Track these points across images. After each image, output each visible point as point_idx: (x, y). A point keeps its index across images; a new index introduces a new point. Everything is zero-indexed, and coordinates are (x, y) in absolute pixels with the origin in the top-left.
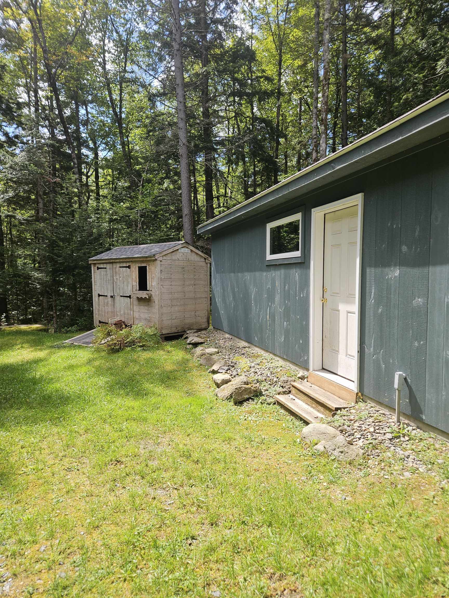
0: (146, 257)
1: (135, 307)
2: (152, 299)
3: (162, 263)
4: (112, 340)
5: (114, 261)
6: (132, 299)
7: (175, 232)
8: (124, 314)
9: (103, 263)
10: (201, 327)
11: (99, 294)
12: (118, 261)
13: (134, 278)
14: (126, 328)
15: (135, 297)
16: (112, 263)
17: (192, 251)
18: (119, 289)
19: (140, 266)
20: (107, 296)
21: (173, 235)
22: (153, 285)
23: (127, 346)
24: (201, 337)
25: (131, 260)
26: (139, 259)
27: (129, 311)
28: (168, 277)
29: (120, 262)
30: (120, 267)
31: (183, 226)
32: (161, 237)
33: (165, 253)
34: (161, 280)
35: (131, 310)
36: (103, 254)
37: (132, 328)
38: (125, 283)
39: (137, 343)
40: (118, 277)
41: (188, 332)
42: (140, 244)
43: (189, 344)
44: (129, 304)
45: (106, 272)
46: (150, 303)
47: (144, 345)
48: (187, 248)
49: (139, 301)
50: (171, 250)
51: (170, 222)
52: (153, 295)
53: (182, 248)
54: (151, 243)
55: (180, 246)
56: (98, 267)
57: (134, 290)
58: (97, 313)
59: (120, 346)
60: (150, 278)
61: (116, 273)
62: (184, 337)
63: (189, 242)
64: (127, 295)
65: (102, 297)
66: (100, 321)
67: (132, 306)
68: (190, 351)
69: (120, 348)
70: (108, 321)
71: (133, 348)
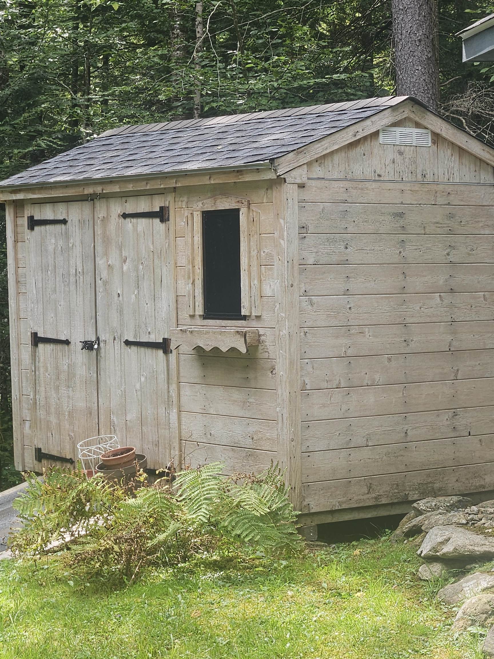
0: (239, 171)
1: (187, 392)
2: (261, 354)
3: (307, 195)
4: (94, 534)
5: (98, 189)
6: (173, 357)
7: (353, 53)
8: (142, 421)
9: (54, 201)
10: (477, 482)
11: (35, 335)
12: (116, 189)
13: (183, 261)
14: (149, 483)
15: (187, 349)
16: (92, 198)
17: (437, 138)
18: (121, 312)
19: (209, 207)
20: (67, 342)
21: (346, 70)
22: (267, 291)
23: (155, 564)
24: (481, 531)
25: (172, 183)
26: (205, 181)
27: (162, 410)
28: (335, 258)
29: (125, 196)
30: (125, 216)
31: (389, 25)
32: (295, 78)
33: (319, 150)
34: (302, 271)
35: (169, 403)
36: (52, 162)
37: (176, 484)
38: (145, 285)
39: (197, 549)
40: (114, 259)
41: (422, 505)
42: (204, 115)
43: (430, 559)
44: (163, 377)
45: (67, 236)
46: (251, 376)
47: (230, 560)
48: (418, 125)
49: (204, 365)
50: (347, 137)
51: (332, 13)
52: (268, 338)
53: (395, 125)
54: (251, 110)
55: (386, 119)
56: (31, 219)
57: (184, 315)
58: (27, 414)
59: (128, 561)
60: (254, 263)
61: (107, 241)
62: (405, 525)
63: (425, 101)
64: (152, 338)
65: (49, 347)
66: (38, 451)
67: (173, 387)
68: (434, 594)
69: (128, 571)
70: (74, 449)
71: (181, 571)
